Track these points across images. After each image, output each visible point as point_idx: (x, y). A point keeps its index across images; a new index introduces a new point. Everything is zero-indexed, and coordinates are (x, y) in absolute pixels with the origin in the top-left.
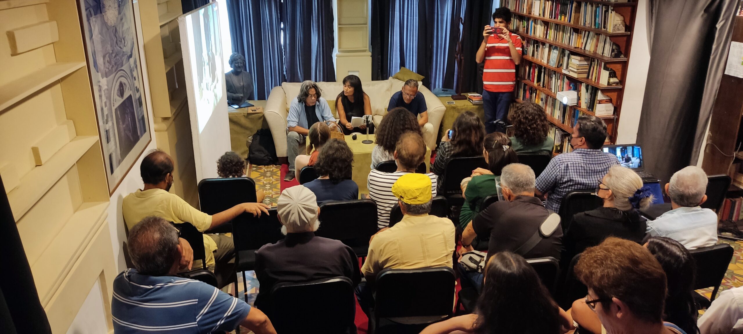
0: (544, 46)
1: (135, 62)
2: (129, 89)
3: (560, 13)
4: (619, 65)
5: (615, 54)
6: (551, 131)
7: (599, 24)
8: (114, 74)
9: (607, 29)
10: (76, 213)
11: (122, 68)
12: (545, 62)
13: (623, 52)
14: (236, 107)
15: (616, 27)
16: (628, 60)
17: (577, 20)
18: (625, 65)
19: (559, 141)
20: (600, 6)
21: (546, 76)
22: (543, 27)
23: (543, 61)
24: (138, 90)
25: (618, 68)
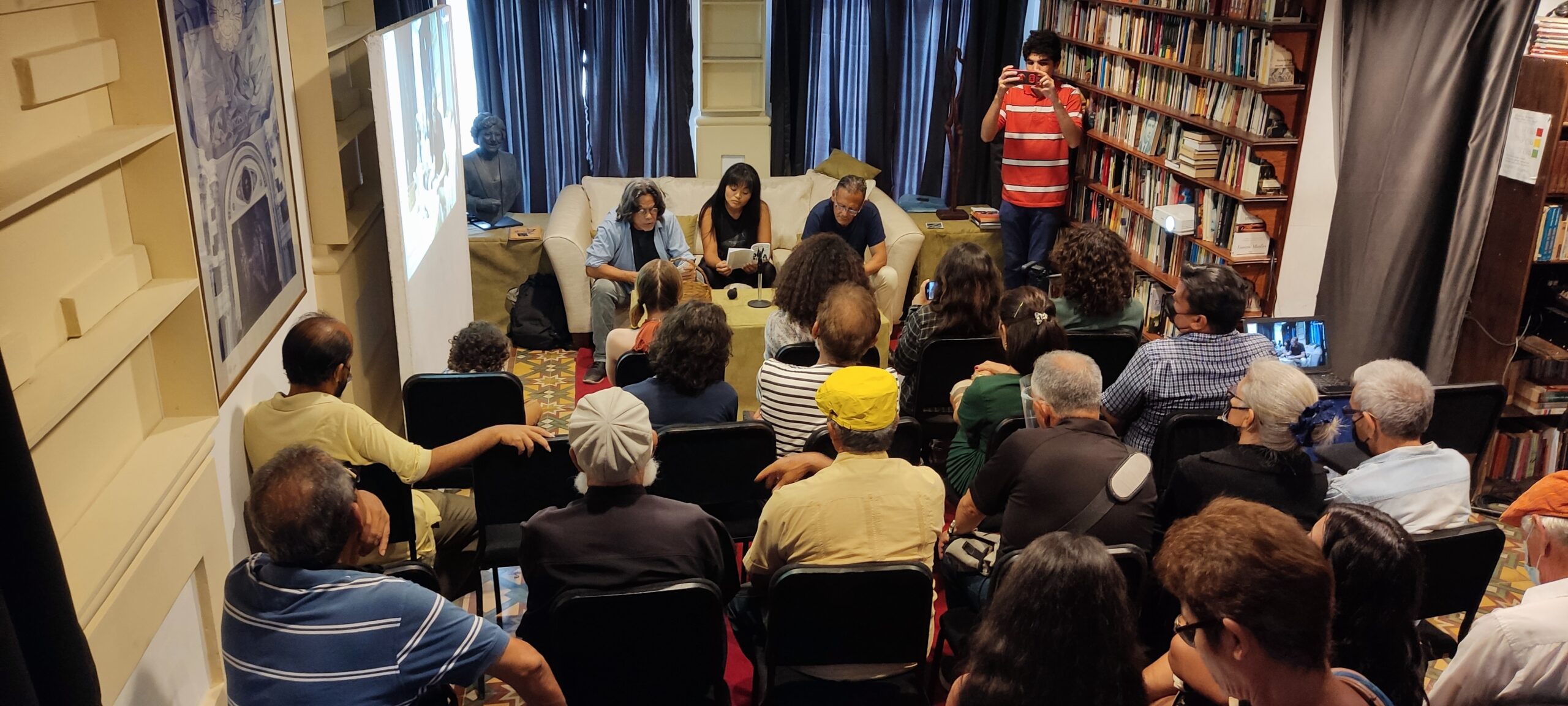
0: (1129, 112)
1: (276, 127)
2: (261, 184)
3: (1162, 43)
4: (1281, 153)
5: (1273, 129)
6: (1141, 288)
7: (1242, 67)
8: (231, 153)
9: (1257, 77)
10: (148, 439)
11: (249, 140)
12: (1129, 143)
13: (1290, 126)
14: (486, 226)
15: (1277, 73)
16: (1301, 142)
17: (1197, 57)
18: (1293, 152)
19: (1157, 309)
20: (1245, 29)
21: (1131, 173)
22: (1127, 71)
23: (1125, 141)
24: (280, 187)
25: (1278, 159)
